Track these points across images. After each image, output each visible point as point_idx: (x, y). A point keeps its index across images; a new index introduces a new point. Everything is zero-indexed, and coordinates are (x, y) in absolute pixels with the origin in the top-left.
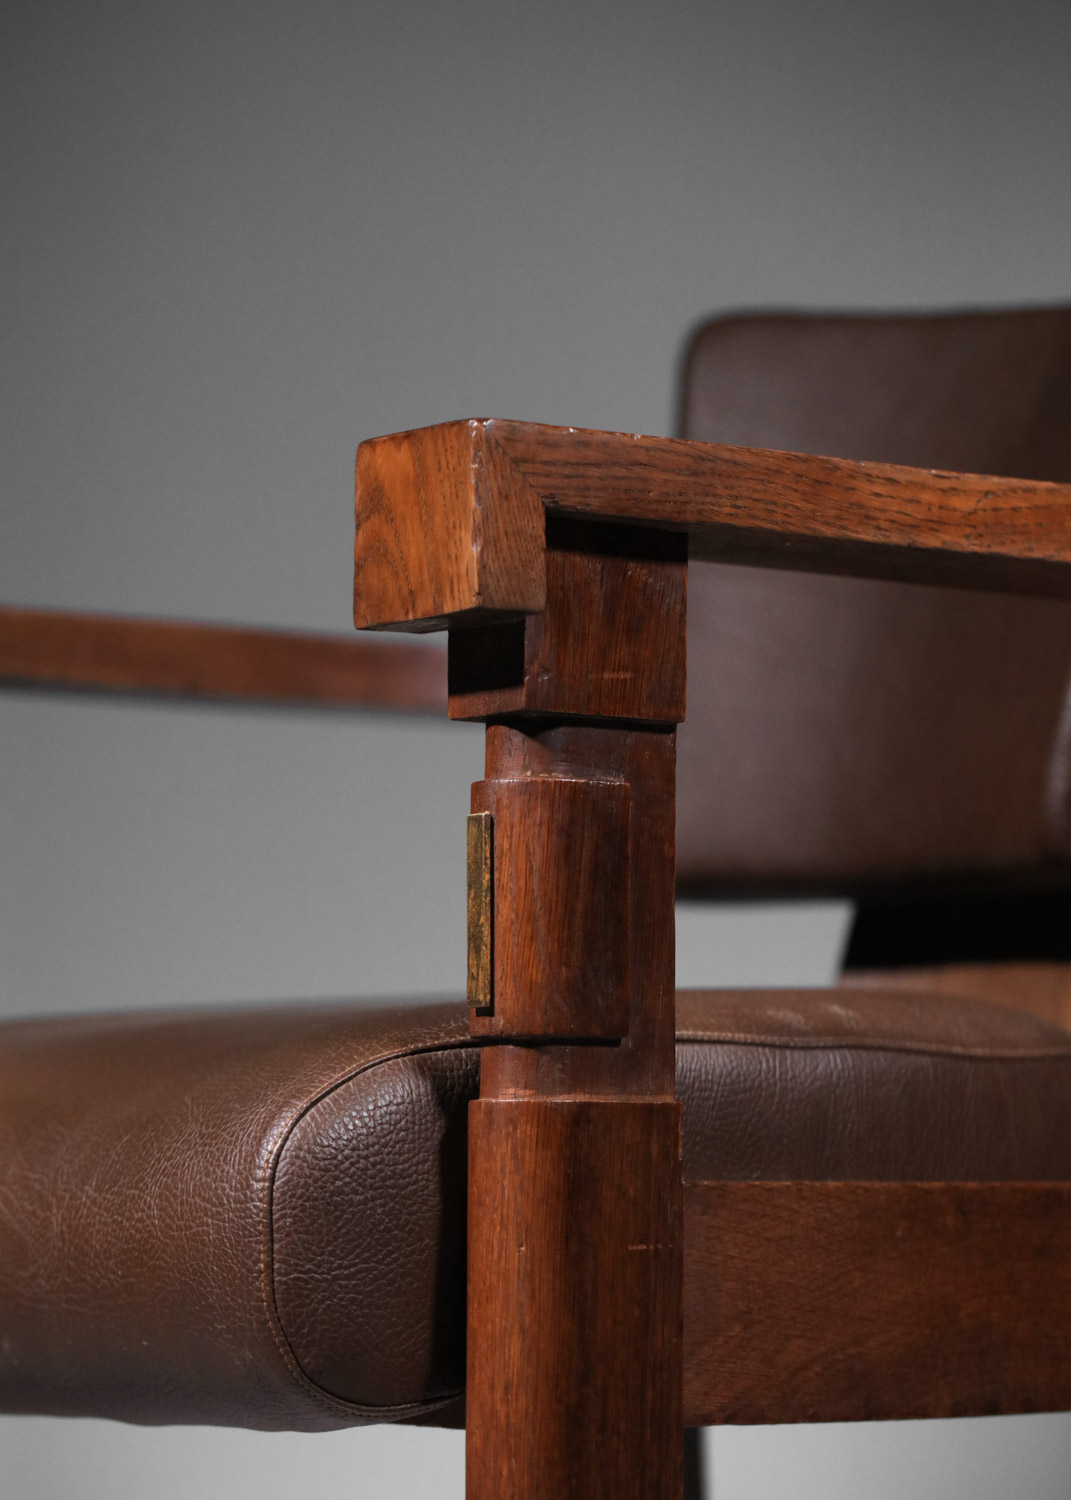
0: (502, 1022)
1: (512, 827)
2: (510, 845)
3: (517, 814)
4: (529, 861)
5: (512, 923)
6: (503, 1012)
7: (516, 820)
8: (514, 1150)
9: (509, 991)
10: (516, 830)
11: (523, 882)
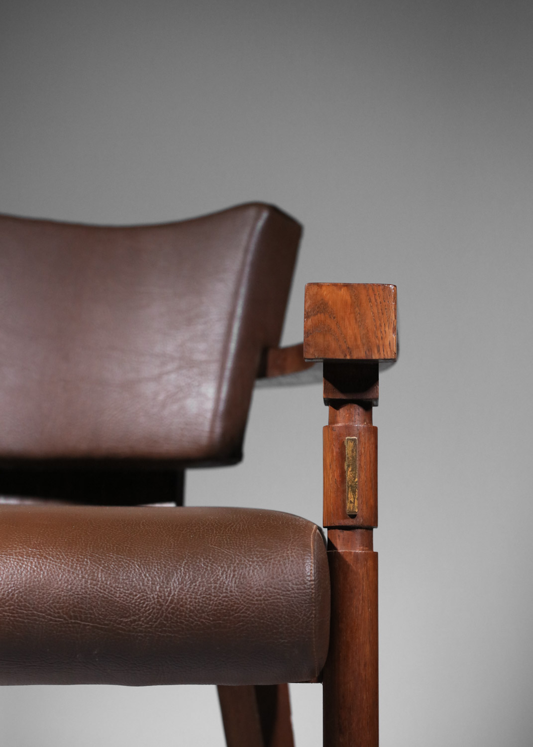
0: (362, 520)
1: (365, 444)
2: (364, 451)
3: (367, 439)
4: (370, 458)
5: (365, 482)
6: (362, 517)
7: (366, 441)
8: (367, 571)
9: (364, 508)
10: (367, 445)
11: (369, 466)
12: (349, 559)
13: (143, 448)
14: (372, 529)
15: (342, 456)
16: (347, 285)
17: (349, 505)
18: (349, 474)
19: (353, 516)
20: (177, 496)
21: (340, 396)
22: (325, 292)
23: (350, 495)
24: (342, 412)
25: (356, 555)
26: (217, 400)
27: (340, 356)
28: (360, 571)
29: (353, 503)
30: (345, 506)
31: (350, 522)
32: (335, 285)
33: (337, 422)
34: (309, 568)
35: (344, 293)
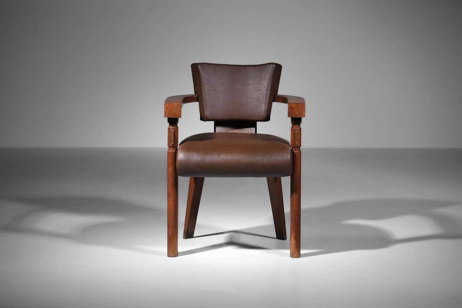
2: (299, 133)
3: (299, 131)
5: (299, 139)
9: (299, 144)
12: (296, 154)
13: (249, 118)
14: (300, 147)
15: (294, 134)
16: (296, 104)
17: (296, 144)
18: (296, 138)
19: (297, 146)
20: (255, 126)
21: (294, 123)
22: (292, 105)
23: (296, 142)
24: (295, 126)
25: (297, 153)
26: (265, 108)
27: (295, 117)
28: (298, 156)
29: (297, 143)
30: (295, 144)
31: (296, 147)
32: (294, 103)
33: (293, 128)
34: (289, 157)
35: (295, 105)
